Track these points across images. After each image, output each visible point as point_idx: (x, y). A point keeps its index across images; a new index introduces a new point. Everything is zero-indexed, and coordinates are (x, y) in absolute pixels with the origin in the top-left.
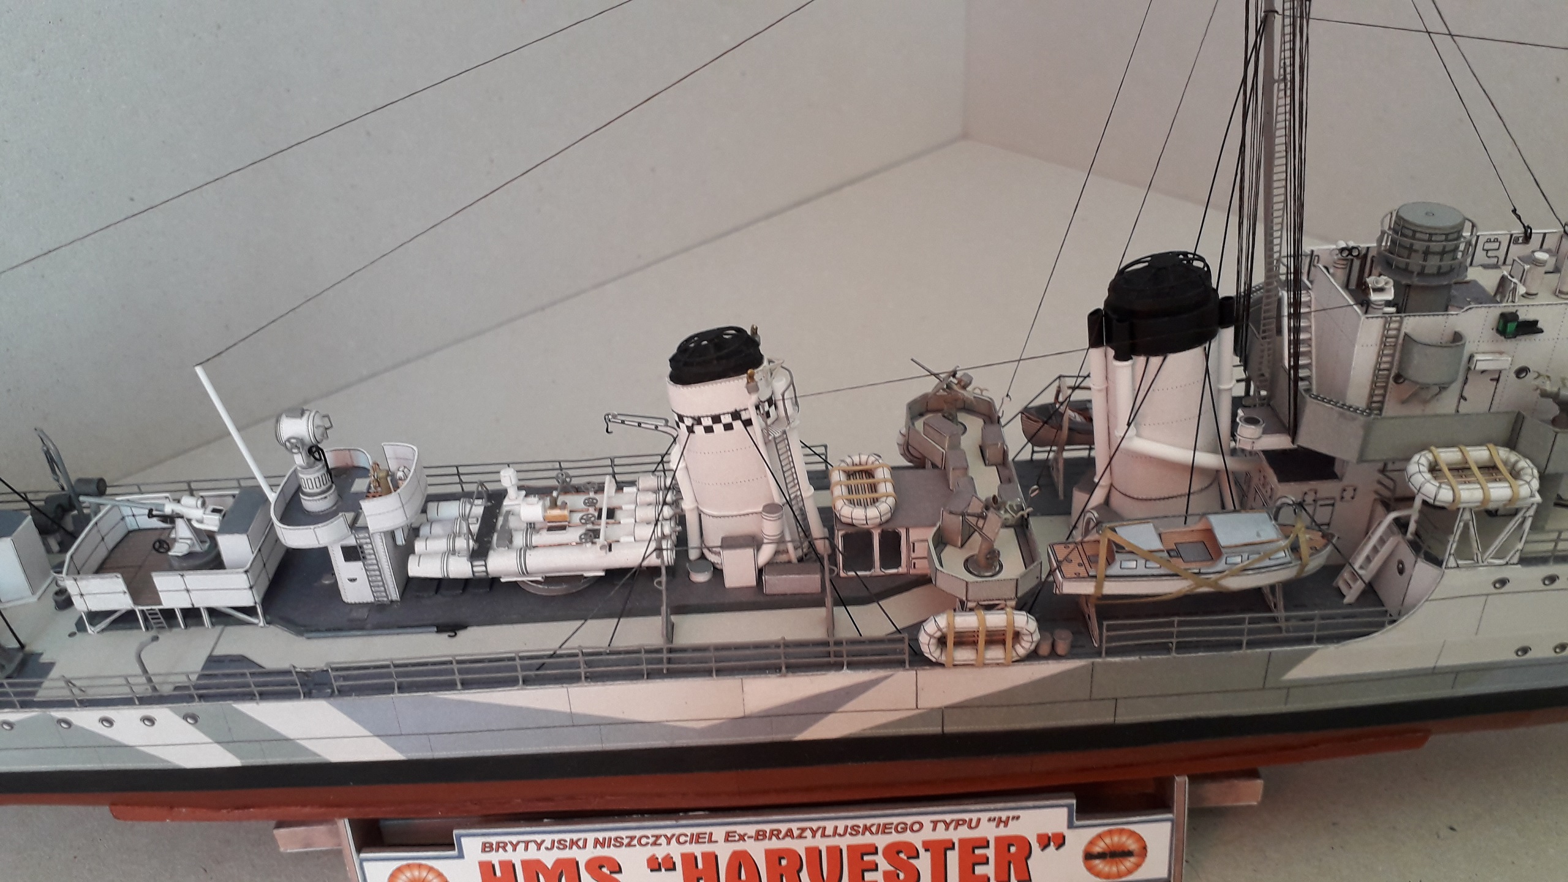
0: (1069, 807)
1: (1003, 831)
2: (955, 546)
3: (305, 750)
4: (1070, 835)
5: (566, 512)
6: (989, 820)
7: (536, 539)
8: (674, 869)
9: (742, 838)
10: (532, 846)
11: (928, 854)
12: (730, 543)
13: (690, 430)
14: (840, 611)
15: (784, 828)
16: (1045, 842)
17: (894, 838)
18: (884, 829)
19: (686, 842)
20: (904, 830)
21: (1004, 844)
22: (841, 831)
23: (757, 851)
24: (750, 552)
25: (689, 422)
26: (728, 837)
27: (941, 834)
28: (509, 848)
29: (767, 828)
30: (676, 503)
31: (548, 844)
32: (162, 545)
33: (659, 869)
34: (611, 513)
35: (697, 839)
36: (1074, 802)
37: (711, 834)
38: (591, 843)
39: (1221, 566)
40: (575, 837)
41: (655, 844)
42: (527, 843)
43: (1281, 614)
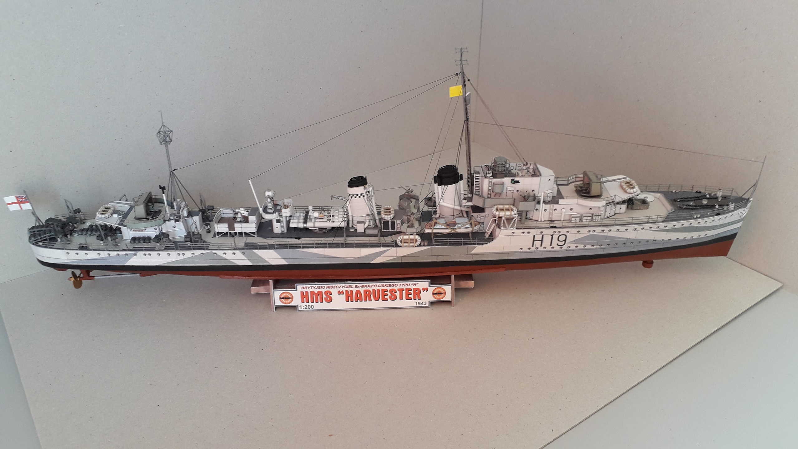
0: (429, 281)
1: (415, 287)
2: (405, 223)
3: (267, 262)
4: (429, 288)
5: (323, 215)
6: (412, 284)
7: (317, 220)
8: (343, 294)
9: (359, 287)
10: (313, 288)
11: (399, 292)
12: (359, 222)
13: (352, 197)
14: (382, 238)
15: (368, 285)
16: (424, 290)
17: (391, 288)
18: (389, 286)
19: (346, 288)
20: (394, 286)
21: (415, 290)
22: (380, 286)
23: (362, 290)
24: (363, 224)
25: (351, 196)
26: (356, 286)
27: (401, 287)
28: (308, 288)
29: (364, 284)
30: (347, 214)
31: (316, 287)
32: (235, 219)
33: (340, 294)
34: (333, 216)
35: (349, 287)
36: (430, 280)
37: (352, 286)
38: (326, 287)
39: (456, 227)
40: (322, 286)
41: (339, 288)
42: (312, 287)
43: (471, 238)
